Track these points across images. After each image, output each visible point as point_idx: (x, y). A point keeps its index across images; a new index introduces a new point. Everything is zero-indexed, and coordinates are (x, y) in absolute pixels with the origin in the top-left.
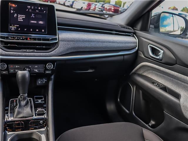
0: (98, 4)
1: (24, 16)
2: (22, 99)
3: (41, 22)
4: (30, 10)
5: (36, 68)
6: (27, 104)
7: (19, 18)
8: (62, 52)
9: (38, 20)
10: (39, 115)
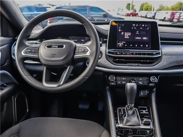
2: (129, 108)
3: (145, 38)
4: (135, 28)
5: (141, 81)
6: (134, 113)
8: (165, 66)
9: (141, 36)
10: (145, 124)
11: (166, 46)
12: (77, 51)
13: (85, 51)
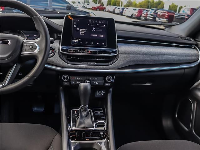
0: (150, 10)
2: (83, 110)
3: (101, 36)
5: (96, 81)
6: (88, 114)
7: (81, 32)
9: (98, 33)
10: (99, 126)
11: (123, 45)
12: (24, 48)
13: (33, 48)
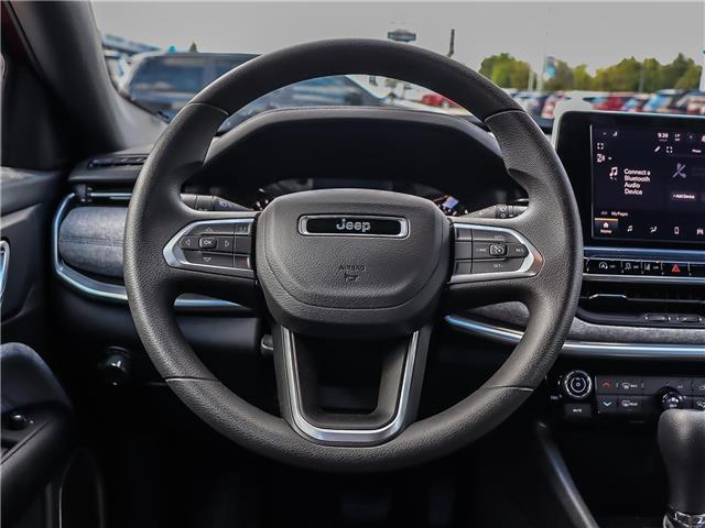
1: (644, 176)
4: (669, 150)
5: (703, 396)
7: (630, 182)
